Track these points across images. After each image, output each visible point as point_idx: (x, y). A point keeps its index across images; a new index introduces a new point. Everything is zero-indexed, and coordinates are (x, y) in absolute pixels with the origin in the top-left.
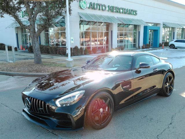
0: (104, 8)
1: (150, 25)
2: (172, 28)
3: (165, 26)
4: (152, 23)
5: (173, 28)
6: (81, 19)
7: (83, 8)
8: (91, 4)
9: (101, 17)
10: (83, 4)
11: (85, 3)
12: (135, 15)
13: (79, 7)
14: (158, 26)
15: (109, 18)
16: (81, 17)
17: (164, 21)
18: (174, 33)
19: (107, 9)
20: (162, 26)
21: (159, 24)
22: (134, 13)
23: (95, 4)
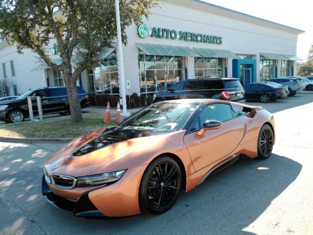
0: (173, 35)
1: (242, 58)
2: (273, 60)
3: (263, 58)
4: (243, 55)
5: (275, 61)
6: (141, 53)
7: (142, 36)
8: (154, 30)
9: (169, 48)
10: (143, 30)
11: (145, 29)
12: (219, 43)
13: (138, 36)
14: (253, 58)
15: (181, 49)
16: (140, 50)
17: (262, 51)
18: (276, 68)
19: (178, 36)
20: (258, 59)
21: (255, 56)
22: (218, 41)
23: (161, 30)
